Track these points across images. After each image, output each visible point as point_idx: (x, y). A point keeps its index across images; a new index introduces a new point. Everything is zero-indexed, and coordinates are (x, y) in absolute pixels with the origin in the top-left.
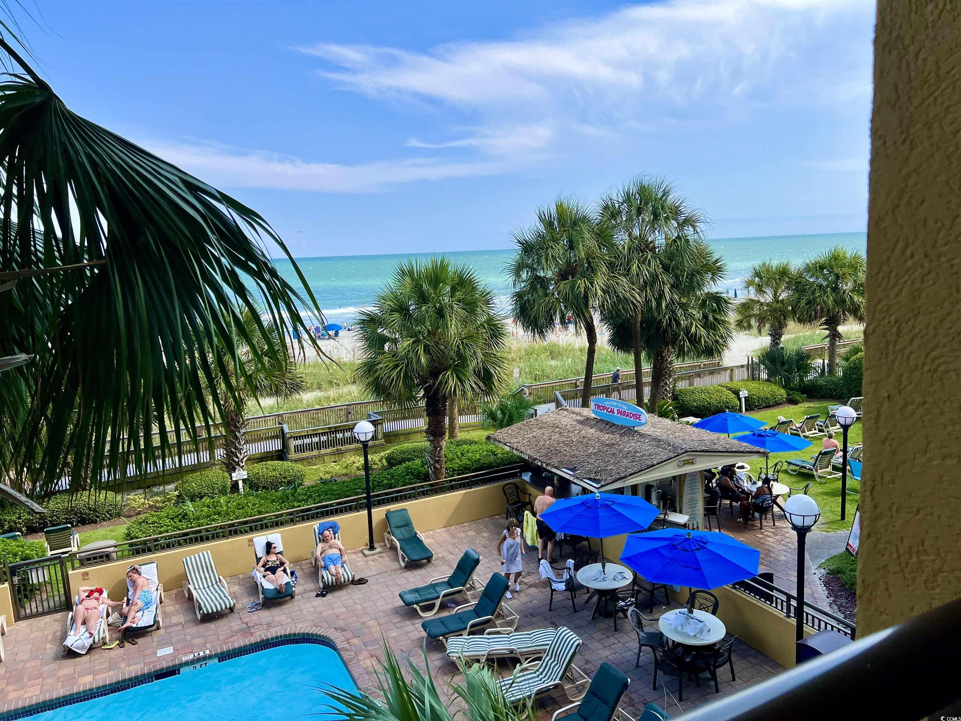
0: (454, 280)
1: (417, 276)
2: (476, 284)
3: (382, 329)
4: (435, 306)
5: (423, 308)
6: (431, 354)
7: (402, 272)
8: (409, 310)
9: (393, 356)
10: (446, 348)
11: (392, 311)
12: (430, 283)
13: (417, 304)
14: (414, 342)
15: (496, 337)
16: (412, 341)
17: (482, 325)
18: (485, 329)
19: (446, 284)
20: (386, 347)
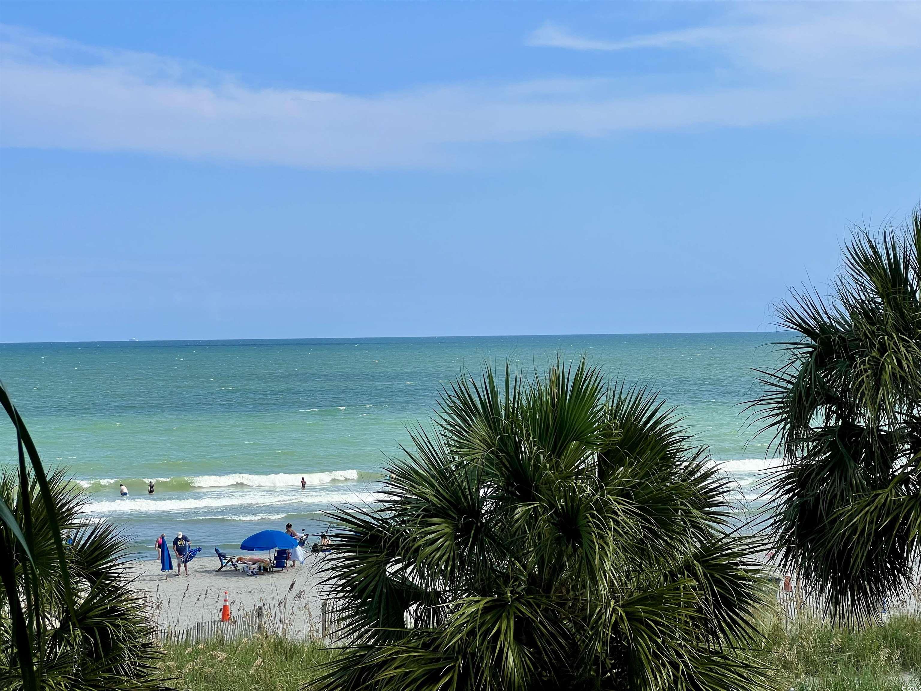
0: (611, 435)
1: (507, 415)
2: (676, 446)
3: (400, 566)
4: (552, 506)
5: (520, 511)
6: (535, 646)
7: (465, 403)
8: (477, 514)
9: (425, 646)
10: (579, 628)
11: (428, 513)
12: (542, 439)
13: (500, 499)
14: (486, 610)
15: (730, 606)
16: (481, 605)
17: (689, 567)
18: (696, 576)
19: (589, 444)
20: (409, 621)
